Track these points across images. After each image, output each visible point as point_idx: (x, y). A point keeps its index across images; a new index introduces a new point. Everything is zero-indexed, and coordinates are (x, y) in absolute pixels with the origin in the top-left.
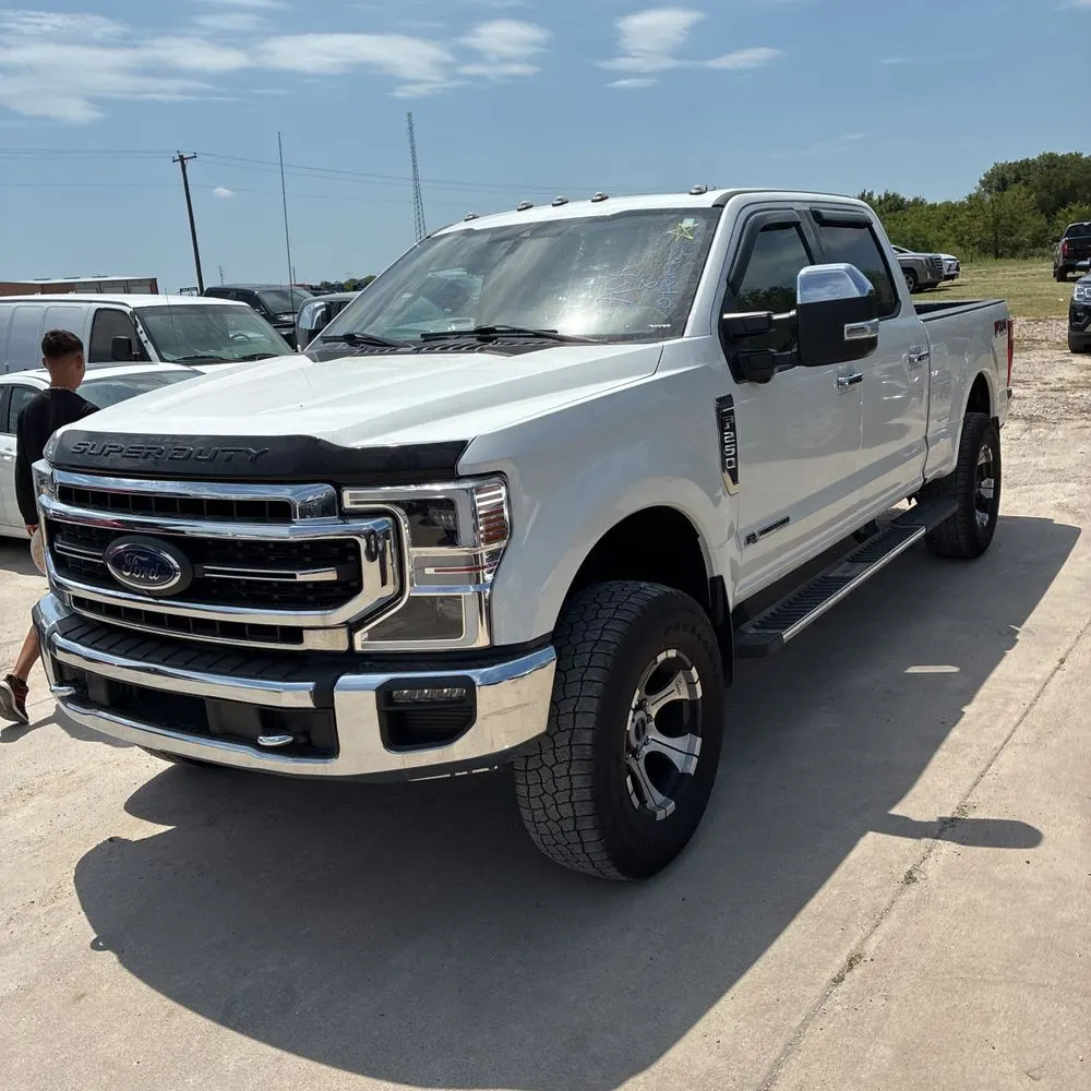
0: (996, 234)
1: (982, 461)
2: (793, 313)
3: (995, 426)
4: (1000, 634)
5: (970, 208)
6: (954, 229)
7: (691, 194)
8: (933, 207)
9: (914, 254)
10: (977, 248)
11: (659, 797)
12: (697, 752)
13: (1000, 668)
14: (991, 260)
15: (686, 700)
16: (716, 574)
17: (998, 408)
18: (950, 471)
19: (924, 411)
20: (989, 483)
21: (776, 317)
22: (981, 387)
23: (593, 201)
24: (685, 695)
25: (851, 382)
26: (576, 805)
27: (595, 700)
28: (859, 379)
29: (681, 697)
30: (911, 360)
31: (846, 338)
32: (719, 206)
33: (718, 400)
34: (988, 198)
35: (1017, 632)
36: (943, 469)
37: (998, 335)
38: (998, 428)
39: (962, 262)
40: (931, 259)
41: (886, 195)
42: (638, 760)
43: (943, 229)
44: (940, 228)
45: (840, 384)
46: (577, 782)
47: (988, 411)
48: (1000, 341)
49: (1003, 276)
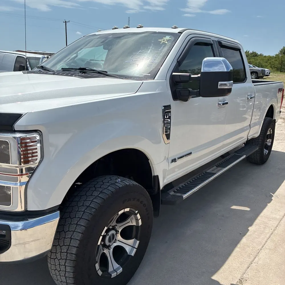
0: (281, 66)
1: (268, 133)
2: (199, 75)
3: (274, 122)
4: (267, 196)
5: (275, 58)
6: (270, 63)
7: (172, 28)
8: (265, 57)
9: (258, 68)
10: (276, 69)
11: (116, 265)
12: (136, 246)
13: (265, 211)
14: (279, 72)
15: (135, 225)
16: (156, 175)
17: (276, 117)
18: (257, 136)
19: (251, 114)
20: (270, 141)
21: (192, 76)
22: (271, 109)
23: (137, 28)
24: (134, 224)
25: (223, 104)
26: (67, 278)
27: (80, 235)
28: (227, 103)
29: (133, 224)
30: (248, 98)
31: (219, 87)
32: (181, 33)
33: (164, 106)
34: (280, 55)
35: (273, 196)
36: (255, 135)
37: (279, 93)
38: (275, 123)
39: (271, 72)
40: (262, 70)
41: (253, 52)
42: (109, 250)
43: (267, 63)
44: (266, 62)
45: (219, 104)
46: (68, 269)
47: (272, 117)
48: (280, 95)
49: (282, 77)
